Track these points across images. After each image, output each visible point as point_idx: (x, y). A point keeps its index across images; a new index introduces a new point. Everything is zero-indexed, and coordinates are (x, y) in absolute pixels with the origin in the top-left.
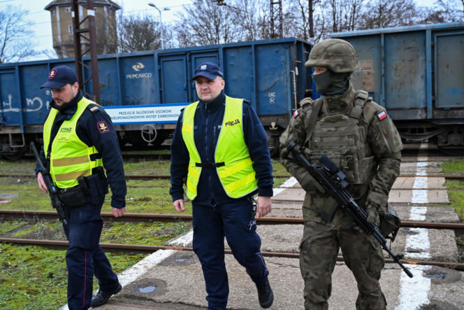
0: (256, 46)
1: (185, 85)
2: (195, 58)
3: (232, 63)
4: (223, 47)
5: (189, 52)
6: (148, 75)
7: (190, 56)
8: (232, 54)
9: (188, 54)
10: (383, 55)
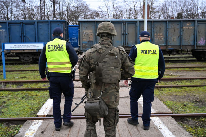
0: (50, 22)
1: (20, 35)
2: (25, 25)
3: (41, 28)
4: (37, 21)
5: (22, 22)
6: (4, 30)
7: (23, 24)
8: (40, 24)
9: (22, 23)
10: (96, 28)
